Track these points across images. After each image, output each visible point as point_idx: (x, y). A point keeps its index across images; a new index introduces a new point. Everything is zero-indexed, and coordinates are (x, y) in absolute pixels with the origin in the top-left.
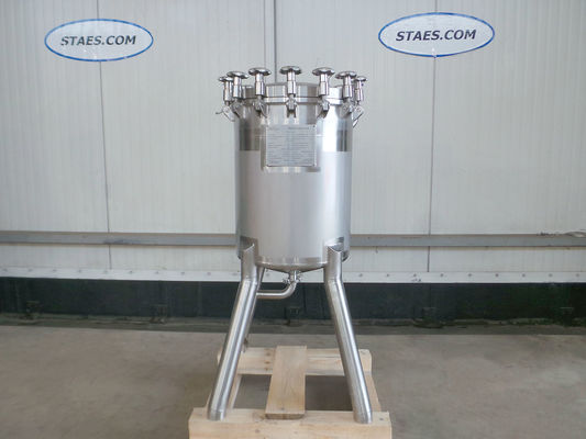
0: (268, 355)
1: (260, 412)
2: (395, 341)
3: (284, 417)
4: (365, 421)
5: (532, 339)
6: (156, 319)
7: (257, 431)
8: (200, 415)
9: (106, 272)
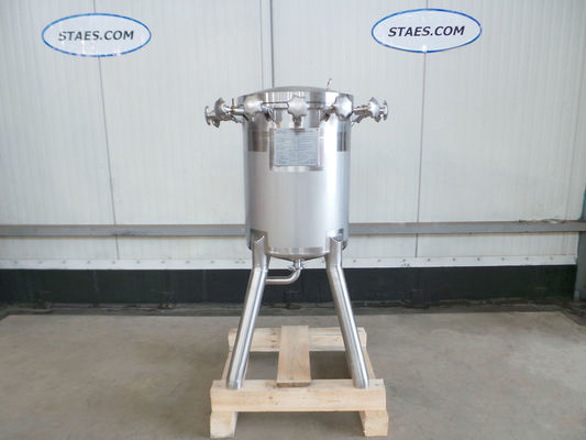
0: (274, 334)
1: (272, 382)
2: (386, 320)
3: (294, 385)
4: (363, 386)
5: (507, 315)
6: (164, 305)
7: (271, 398)
8: (219, 386)
9: (114, 263)
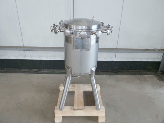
0: (73, 87)
3: (79, 109)
4: (98, 109)
5: (140, 76)
6: (40, 70)
7: (72, 113)
8: (57, 109)
9: (24, 57)
